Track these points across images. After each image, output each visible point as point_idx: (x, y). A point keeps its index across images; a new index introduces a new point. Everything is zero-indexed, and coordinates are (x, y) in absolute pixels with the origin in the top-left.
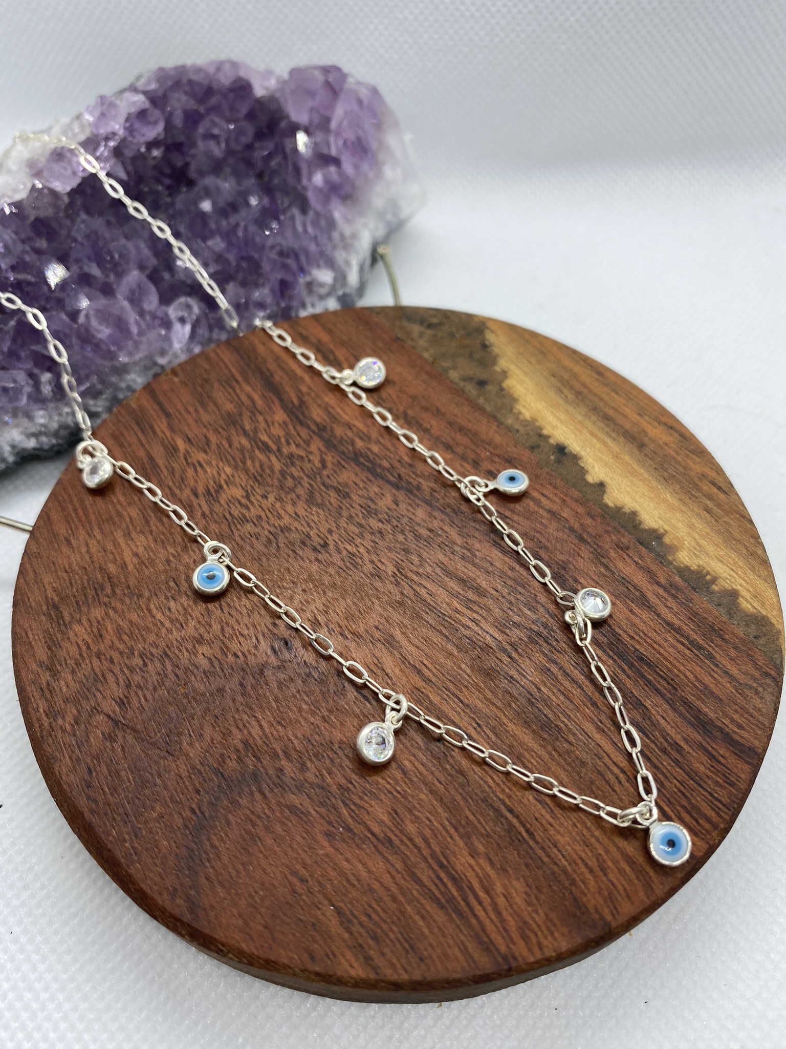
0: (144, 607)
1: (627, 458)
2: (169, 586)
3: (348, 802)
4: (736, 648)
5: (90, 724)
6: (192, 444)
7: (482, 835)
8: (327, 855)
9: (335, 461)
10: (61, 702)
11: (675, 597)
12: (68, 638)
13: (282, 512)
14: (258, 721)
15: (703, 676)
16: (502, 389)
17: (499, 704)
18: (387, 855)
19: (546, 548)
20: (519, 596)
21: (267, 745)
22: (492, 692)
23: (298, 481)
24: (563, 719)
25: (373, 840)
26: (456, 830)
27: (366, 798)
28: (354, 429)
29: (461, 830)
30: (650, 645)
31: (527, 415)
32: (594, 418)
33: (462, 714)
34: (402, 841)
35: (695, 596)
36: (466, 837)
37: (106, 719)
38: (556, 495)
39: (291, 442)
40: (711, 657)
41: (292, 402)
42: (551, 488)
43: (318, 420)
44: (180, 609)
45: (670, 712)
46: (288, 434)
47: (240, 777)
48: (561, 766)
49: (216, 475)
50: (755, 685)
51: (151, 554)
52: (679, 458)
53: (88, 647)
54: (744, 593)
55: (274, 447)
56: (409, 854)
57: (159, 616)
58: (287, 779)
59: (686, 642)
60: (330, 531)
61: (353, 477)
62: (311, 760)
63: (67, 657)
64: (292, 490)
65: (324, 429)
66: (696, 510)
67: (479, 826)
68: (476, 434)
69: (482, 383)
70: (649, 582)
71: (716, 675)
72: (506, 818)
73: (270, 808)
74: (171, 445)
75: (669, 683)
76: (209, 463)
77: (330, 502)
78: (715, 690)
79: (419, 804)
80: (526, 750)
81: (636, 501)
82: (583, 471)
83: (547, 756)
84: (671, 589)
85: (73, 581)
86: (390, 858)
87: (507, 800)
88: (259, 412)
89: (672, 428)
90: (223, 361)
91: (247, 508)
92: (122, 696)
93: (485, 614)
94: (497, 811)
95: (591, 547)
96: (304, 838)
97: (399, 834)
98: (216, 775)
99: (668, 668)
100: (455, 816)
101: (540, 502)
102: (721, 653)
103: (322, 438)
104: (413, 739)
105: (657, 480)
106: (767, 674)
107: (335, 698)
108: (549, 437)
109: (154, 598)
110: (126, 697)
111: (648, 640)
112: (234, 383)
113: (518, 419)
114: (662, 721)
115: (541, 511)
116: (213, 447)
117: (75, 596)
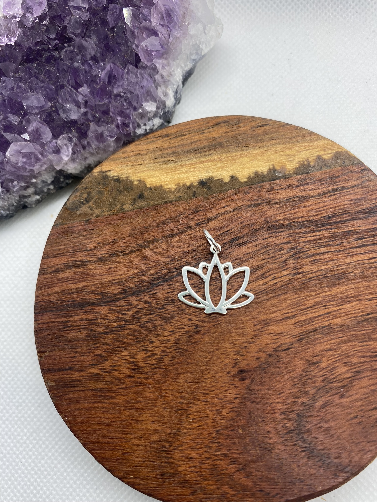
0: (185, 431)
1: (224, 156)
2: (180, 414)
3: (331, 381)
4: (344, 175)
5: (237, 481)
6: (97, 364)
7: (372, 332)
8: (350, 402)
9: (149, 296)
10: (218, 491)
11: (307, 184)
12: (184, 474)
13: (165, 338)
14: (274, 403)
15: (350, 197)
16: (151, 189)
17: (320, 291)
18: (362, 376)
19: (254, 224)
20: (272, 251)
21: (289, 404)
22: (312, 291)
23: (151, 321)
24: (339, 268)
25: (353, 378)
26: (365, 341)
27: (334, 372)
28: (134, 276)
29: (366, 339)
30: (325, 209)
31: (173, 186)
32: (193, 156)
33: (316, 310)
34: (359, 367)
35: (311, 175)
36: (370, 339)
37: (238, 473)
38: (227, 201)
39: (124, 312)
40: (343, 188)
41: (97, 299)
42: (222, 201)
43: (118, 291)
44: (196, 414)
45: (359, 222)
46: (118, 311)
47: (296, 423)
48: (360, 282)
49: (125, 362)
50: (364, 179)
51: (156, 415)
52: (237, 132)
53: (195, 467)
54: (321, 153)
55: (123, 323)
56: (366, 367)
57: (195, 425)
58: (308, 403)
59: (331, 194)
60: (190, 320)
61: (164, 292)
62: (305, 388)
63: (195, 479)
64: (155, 327)
65: (125, 291)
66: (269, 144)
67: (368, 331)
68: (172, 218)
69: (141, 196)
70: (294, 190)
71: (352, 192)
72: (370, 318)
73: (318, 416)
74: (91, 376)
75: (346, 214)
76: (115, 361)
77: (174, 311)
78: (358, 197)
79: (347, 351)
80: (346, 292)
81: (250, 167)
82: (220, 181)
83: (352, 285)
84: (302, 183)
85: (152, 460)
86: (364, 376)
87: (363, 313)
88: (95, 320)
89: (218, 124)
90: (48, 323)
91: (154, 355)
92: (230, 460)
93: (273, 272)
94: (365, 320)
95: (263, 203)
96: (338, 408)
97: (356, 366)
98: (292, 433)
99: (339, 210)
100: (359, 339)
101: (227, 211)
102: (343, 183)
103: (130, 295)
104: (317, 338)
105: (244, 150)
106: (362, 171)
107: (281, 363)
108: (192, 184)
109: (183, 423)
110: (231, 459)
111: (322, 209)
112: (68, 324)
113: (173, 192)
114: (361, 228)
115: (232, 214)
116: (105, 354)
117: (161, 463)
